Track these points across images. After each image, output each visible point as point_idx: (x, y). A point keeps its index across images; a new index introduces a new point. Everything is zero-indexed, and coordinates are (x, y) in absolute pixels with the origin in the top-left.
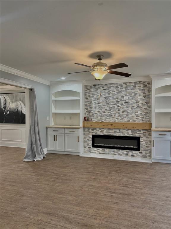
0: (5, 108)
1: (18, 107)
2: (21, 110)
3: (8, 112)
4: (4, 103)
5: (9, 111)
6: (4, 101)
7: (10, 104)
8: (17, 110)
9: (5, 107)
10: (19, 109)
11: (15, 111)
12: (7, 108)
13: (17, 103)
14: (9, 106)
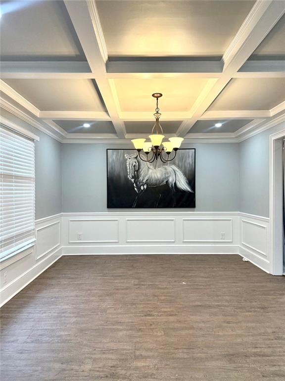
0: (138, 178)
1: (168, 177)
2: (175, 183)
3: (145, 187)
4: (135, 169)
5: (145, 184)
6: (134, 164)
7: (150, 171)
8: (167, 182)
9: (136, 177)
10: (170, 180)
11: (162, 184)
12: (141, 178)
13: (165, 169)
14: (146, 175)
